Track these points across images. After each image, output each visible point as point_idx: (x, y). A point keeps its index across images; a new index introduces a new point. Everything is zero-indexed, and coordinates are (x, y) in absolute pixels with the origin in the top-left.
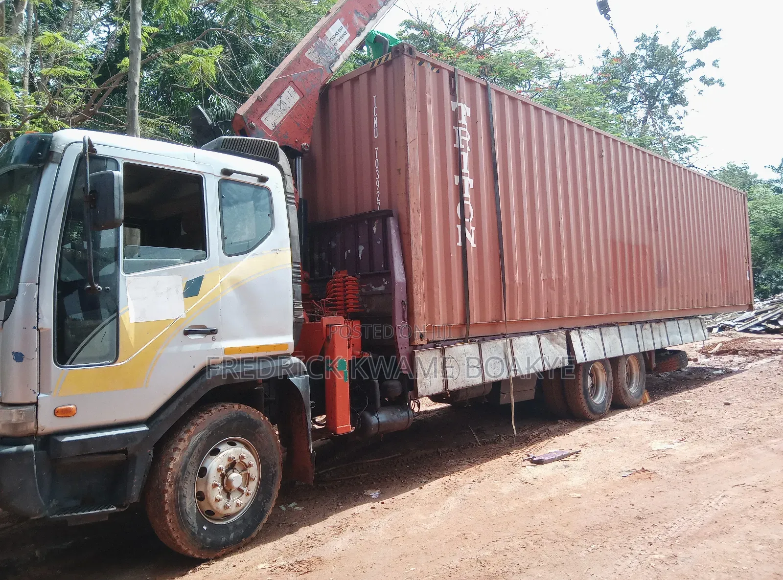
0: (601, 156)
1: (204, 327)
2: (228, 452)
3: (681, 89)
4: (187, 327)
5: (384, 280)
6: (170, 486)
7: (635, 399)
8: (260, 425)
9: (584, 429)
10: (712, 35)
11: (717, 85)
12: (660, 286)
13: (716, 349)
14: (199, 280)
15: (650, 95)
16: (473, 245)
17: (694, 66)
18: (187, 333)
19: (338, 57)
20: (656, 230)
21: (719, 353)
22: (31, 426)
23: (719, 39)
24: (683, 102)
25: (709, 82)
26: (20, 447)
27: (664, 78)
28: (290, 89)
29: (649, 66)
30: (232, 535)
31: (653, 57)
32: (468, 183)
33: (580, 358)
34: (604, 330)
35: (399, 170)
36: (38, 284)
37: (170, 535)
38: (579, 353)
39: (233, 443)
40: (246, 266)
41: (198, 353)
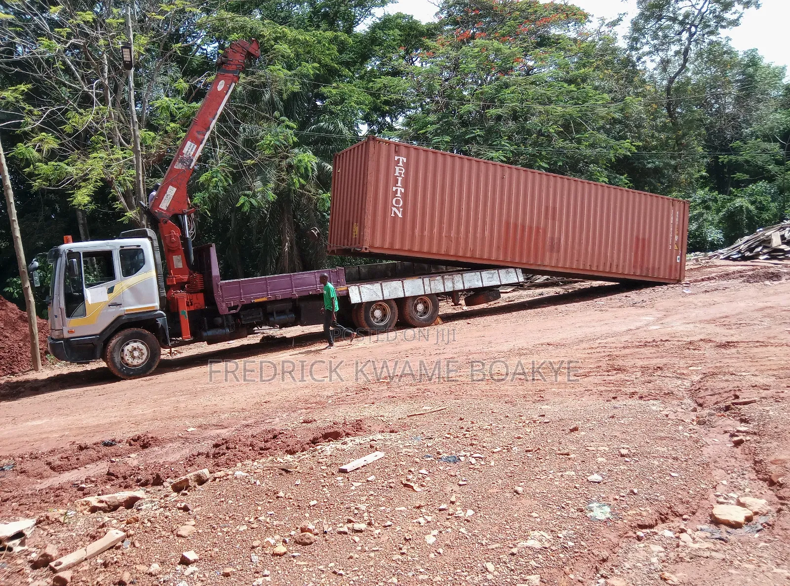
1: (116, 303)
2: (133, 344)
6: (109, 354)
8: (147, 335)
14: (113, 287)
18: (110, 306)
22: (62, 336)
26: (60, 342)
30: (137, 372)
33: (356, 301)
36: (59, 295)
38: (355, 298)
39: (135, 342)
40: (133, 280)
41: (115, 312)
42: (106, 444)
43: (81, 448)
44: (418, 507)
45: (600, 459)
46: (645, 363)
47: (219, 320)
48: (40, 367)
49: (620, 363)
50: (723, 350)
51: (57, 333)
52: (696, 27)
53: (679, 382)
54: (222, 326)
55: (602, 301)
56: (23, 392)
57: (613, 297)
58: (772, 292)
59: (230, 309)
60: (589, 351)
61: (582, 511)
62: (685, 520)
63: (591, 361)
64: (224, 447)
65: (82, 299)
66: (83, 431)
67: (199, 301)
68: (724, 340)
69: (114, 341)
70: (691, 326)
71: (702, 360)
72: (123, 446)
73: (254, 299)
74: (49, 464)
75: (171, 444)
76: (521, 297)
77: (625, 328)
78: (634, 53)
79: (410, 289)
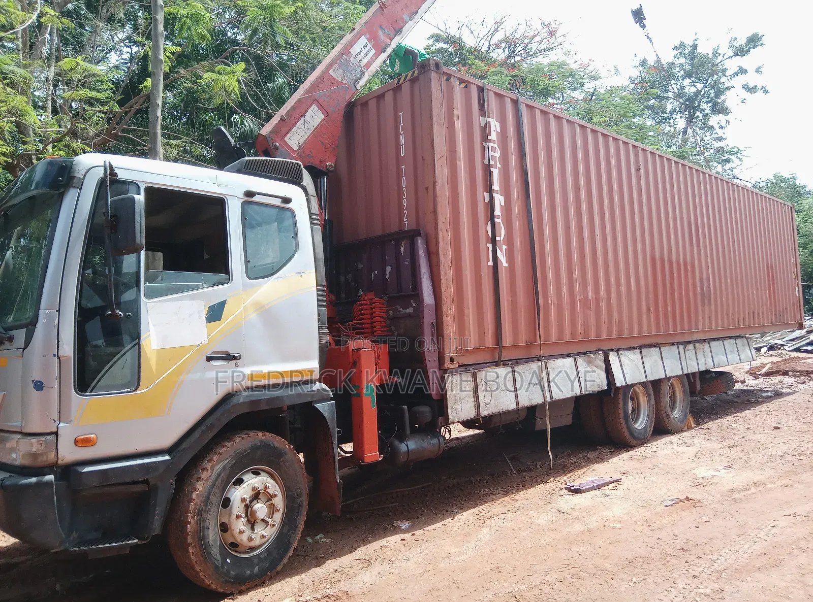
0: (638, 170)
1: (227, 352)
2: (252, 482)
3: (723, 97)
4: (209, 353)
5: (412, 301)
6: (193, 517)
7: (679, 424)
8: (285, 453)
9: (625, 455)
10: (754, 41)
11: (760, 93)
12: (703, 305)
13: (764, 370)
14: (222, 304)
15: (690, 105)
16: (505, 264)
17: (736, 74)
18: (209, 359)
19: (363, 74)
20: (698, 245)
21: (768, 374)
22: (51, 456)
23: (762, 44)
24: (724, 111)
25: (753, 90)
26: (40, 478)
27: (705, 87)
28: (314, 108)
29: (688, 75)
30: (257, 569)
31: (692, 65)
32: (499, 200)
33: (619, 381)
34: (644, 351)
35: (427, 188)
36: (59, 311)
37: (193, 568)
39: (258, 473)
40: (270, 288)
51: (35, 446)
69: (207, 476)
79: (669, 364)
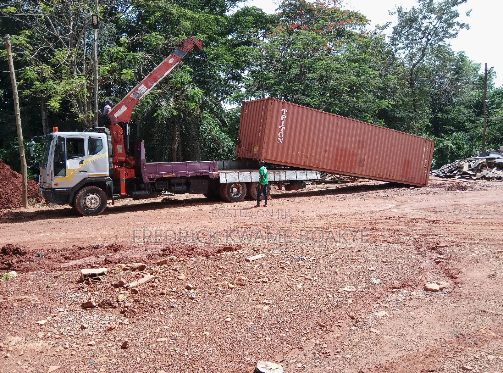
1: (84, 170)
6: (77, 200)
8: (100, 191)
14: (83, 161)
18: (80, 171)
19: (141, 95)
22: (50, 187)
26: (49, 190)
28: (124, 106)
30: (93, 212)
33: (223, 182)
36: (51, 162)
38: (223, 180)
39: (93, 194)
40: (94, 157)
41: (83, 176)
42: (94, 248)
43: (80, 248)
44: (290, 276)
45: (373, 263)
46: (390, 227)
47: (143, 186)
48: (27, 205)
49: (375, 226)
50: (432, 224)
51: (47, 185)
52: (431, 36)
53: (408, 238)
54: (144, 190)
55: (364, 194)
56: (24, 219)
57: (370, 192)
58: (461, 196)
59: (150, 180)
60: (359, 220)
61: (367, 280)
62: (413, 288)
63: (360, 224)
64: (168, 251)
65: (64, 166)
66: (76, 240)
67: (132, 173)
68: (432, 219)
69: (81, 193)
70: (415, 210)
71: (420, 228)
72: (104, 249)
73: (164, 175)
74: (63, 255)
75: (130, 250)
76: (316, 188)
77: (377, 209)
78: (393, 47)
79: (255, 178)
